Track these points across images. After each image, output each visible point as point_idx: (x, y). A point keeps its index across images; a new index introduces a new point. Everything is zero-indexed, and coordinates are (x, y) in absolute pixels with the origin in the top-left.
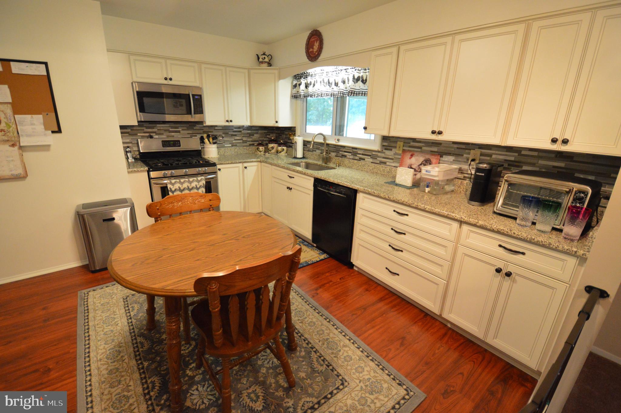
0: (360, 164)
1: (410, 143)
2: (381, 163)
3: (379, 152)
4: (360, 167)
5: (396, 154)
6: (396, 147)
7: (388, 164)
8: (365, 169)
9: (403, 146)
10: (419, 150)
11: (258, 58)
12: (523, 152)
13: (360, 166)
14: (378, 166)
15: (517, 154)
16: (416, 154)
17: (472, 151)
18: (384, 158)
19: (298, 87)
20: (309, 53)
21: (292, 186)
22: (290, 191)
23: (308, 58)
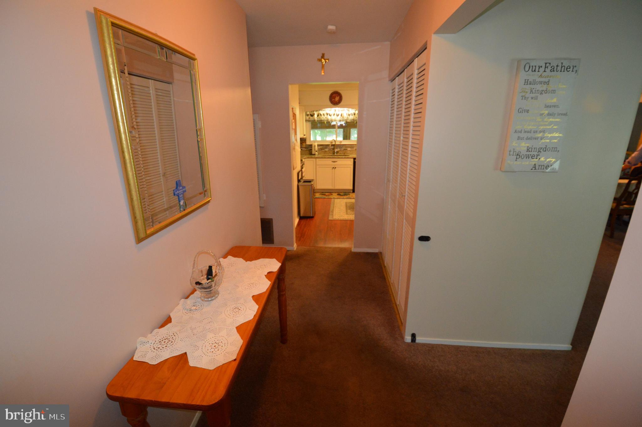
19: (310, 115)
20: (332, 101)
21: (336, 166)
22: (335, 169)
23: (331, 103)
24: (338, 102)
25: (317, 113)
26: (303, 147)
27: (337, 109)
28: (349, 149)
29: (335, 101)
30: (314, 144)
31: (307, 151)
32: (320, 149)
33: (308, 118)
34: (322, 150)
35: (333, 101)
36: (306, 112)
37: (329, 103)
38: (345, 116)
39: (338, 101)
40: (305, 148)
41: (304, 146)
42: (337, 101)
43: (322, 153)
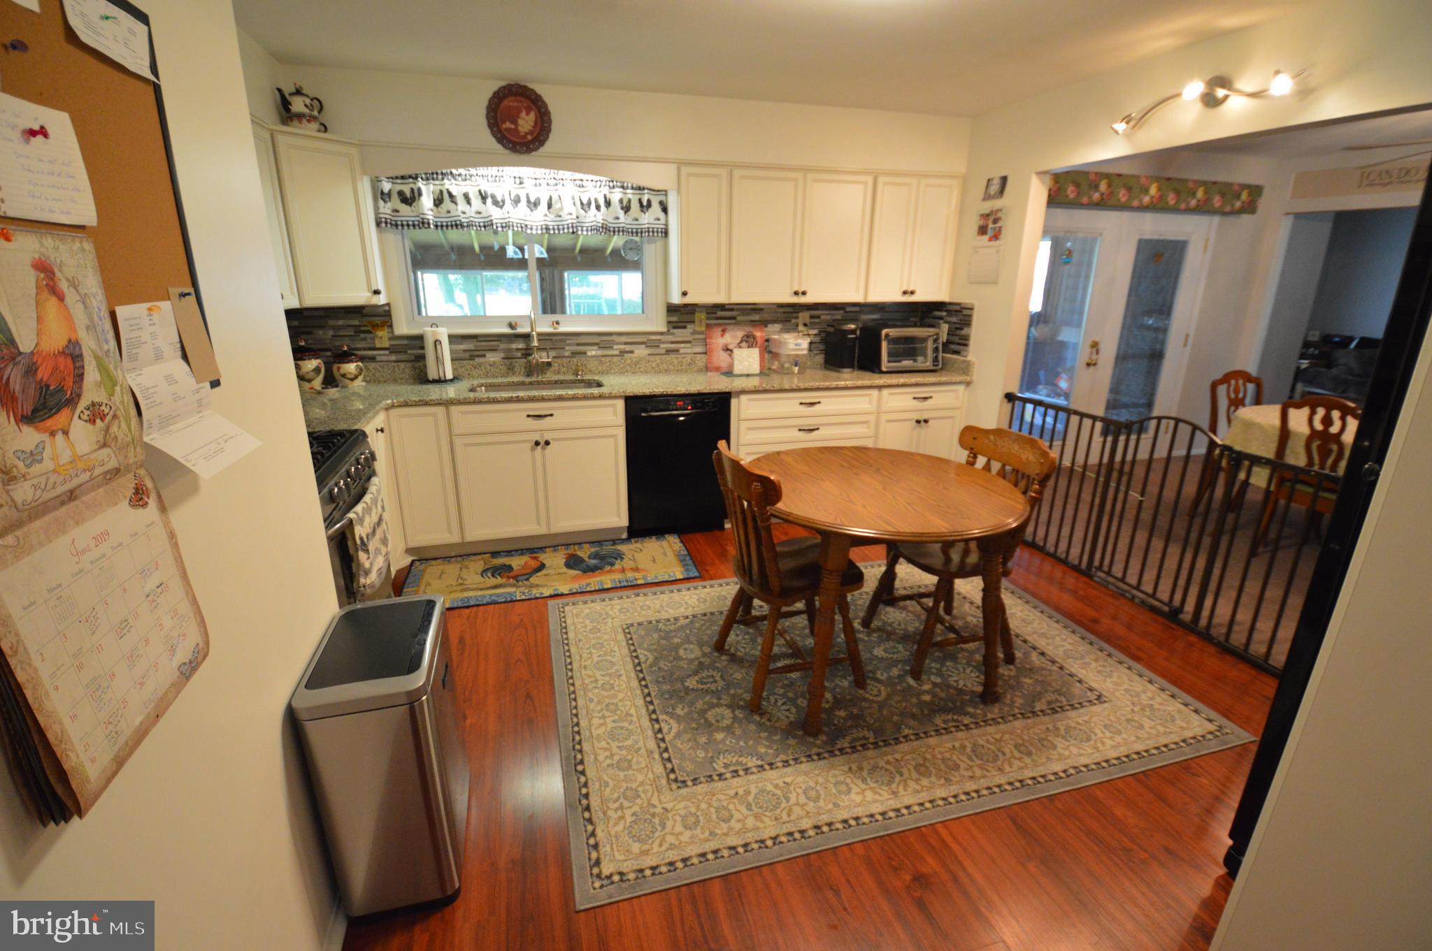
0: (629, 361)
1: (716, 313)
2: (668, 352)
3: (662, 334)
4: (628, 368)
5: (695, 333)
6: (693, 322)
7: (681, 351)
8: (642, 369)
9: (707, 319)
10: (733, 321)
11: (285, 104)
12: (848, 309)
13: (629, 365)
14: (668, 358)
15: (842, 312)
16: (729, 328)
17: (800, 315)
18: (672, 342)
19: (395, 197)
20: (500, 130)
21: (547, 436)
22: (543, 449)
23: (500, 141)
24: (529, 137)
25: (431, 187)
26: (378, 345)
27: (526, 172)
28: (592, 352)
29: (516, 130)
30: (434, 333)
31: (402, 365)
32: (467, 355)
33: (386, 209)
34: (472, 358)
35: (508, 130)
36: (375, 182)
37: (487, 140)
38: (569, 212)
39: (531, 133)
40: (392, 350)
41: (386, 344)
42: (527, 134)
43: (474, 373)
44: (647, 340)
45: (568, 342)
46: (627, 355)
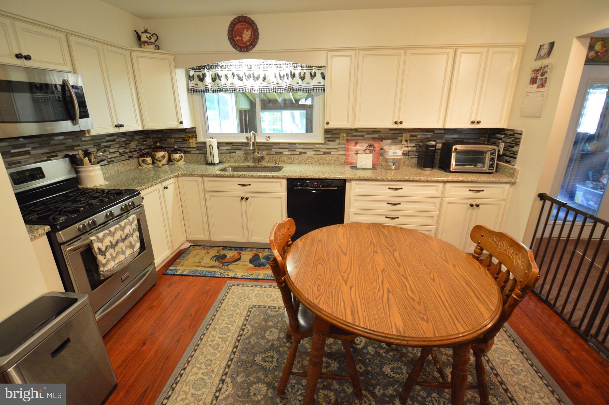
0: (303, 158)
1: (352, 133)
2: (325, 153)
3: (322, 144)
4: (303, 161)
5: (340, 143)
6: (339, 138)
7: (332, 153)
8: (310, 162)
9: (347, 136)
10: (362, 138)
11: (139, 37)
12: (436, 132)
13: (303, 160)
14: (324, 157)
15: (432, 133)
16: (359, 141)
17: (404, 135)
18: (327, 149)
19: (196, 79)
20: (234, 41)
21: (248, 195)
22: (246, 201)
23: (234, 47)
24: (248, 43)
25: (211, 72)
26: (191, 146)
27: (246, 62)
28: (286, 152)
29: (242, 40)
30: (209, 141)
31: (200, 155)
32: (228, 152)
33: (192, 84)
34: (230, 153)
35: (238, 40)
36: (187, 73)
37: (229, 47)
38: (272, 80)
39: (249, 41)
40: (197, 148)
41: (195, 146)
42: (247, 42)
43: (230, 160)
44: (313, 147)
45: (274, 147)
46: (303, 155)
